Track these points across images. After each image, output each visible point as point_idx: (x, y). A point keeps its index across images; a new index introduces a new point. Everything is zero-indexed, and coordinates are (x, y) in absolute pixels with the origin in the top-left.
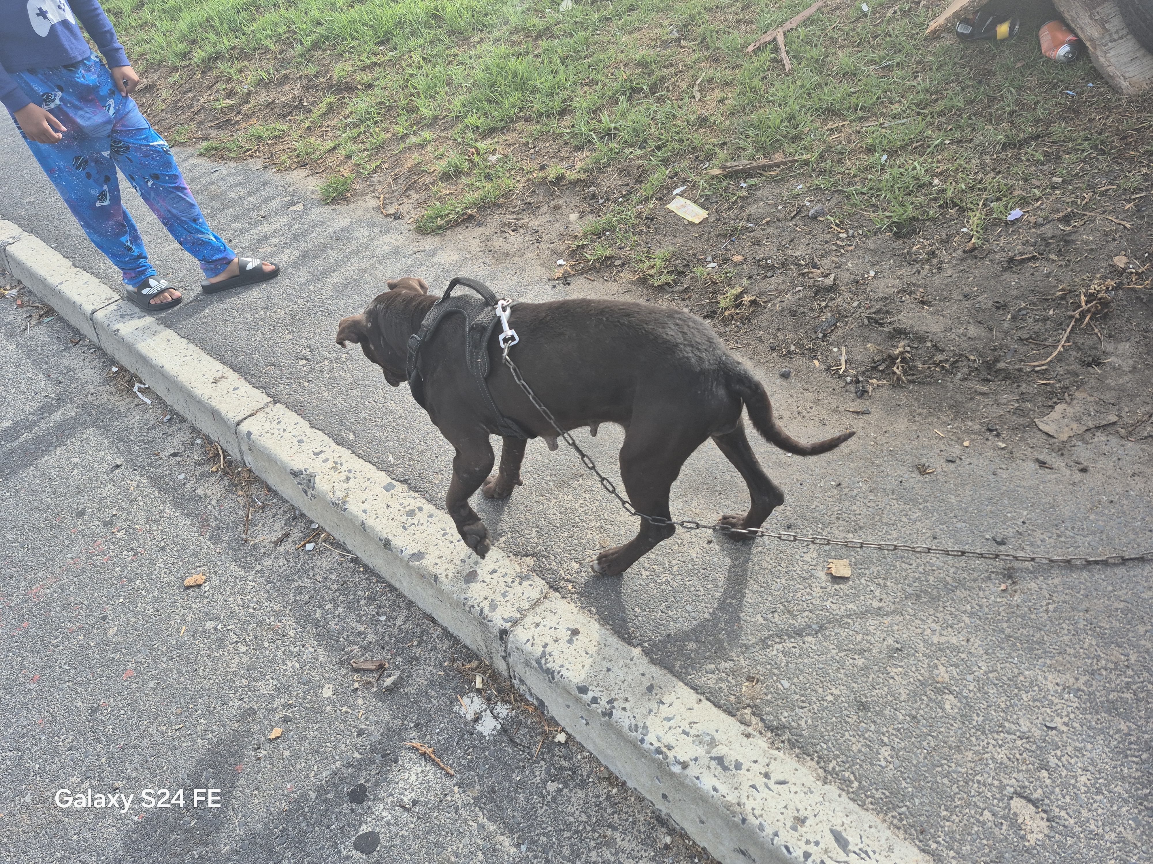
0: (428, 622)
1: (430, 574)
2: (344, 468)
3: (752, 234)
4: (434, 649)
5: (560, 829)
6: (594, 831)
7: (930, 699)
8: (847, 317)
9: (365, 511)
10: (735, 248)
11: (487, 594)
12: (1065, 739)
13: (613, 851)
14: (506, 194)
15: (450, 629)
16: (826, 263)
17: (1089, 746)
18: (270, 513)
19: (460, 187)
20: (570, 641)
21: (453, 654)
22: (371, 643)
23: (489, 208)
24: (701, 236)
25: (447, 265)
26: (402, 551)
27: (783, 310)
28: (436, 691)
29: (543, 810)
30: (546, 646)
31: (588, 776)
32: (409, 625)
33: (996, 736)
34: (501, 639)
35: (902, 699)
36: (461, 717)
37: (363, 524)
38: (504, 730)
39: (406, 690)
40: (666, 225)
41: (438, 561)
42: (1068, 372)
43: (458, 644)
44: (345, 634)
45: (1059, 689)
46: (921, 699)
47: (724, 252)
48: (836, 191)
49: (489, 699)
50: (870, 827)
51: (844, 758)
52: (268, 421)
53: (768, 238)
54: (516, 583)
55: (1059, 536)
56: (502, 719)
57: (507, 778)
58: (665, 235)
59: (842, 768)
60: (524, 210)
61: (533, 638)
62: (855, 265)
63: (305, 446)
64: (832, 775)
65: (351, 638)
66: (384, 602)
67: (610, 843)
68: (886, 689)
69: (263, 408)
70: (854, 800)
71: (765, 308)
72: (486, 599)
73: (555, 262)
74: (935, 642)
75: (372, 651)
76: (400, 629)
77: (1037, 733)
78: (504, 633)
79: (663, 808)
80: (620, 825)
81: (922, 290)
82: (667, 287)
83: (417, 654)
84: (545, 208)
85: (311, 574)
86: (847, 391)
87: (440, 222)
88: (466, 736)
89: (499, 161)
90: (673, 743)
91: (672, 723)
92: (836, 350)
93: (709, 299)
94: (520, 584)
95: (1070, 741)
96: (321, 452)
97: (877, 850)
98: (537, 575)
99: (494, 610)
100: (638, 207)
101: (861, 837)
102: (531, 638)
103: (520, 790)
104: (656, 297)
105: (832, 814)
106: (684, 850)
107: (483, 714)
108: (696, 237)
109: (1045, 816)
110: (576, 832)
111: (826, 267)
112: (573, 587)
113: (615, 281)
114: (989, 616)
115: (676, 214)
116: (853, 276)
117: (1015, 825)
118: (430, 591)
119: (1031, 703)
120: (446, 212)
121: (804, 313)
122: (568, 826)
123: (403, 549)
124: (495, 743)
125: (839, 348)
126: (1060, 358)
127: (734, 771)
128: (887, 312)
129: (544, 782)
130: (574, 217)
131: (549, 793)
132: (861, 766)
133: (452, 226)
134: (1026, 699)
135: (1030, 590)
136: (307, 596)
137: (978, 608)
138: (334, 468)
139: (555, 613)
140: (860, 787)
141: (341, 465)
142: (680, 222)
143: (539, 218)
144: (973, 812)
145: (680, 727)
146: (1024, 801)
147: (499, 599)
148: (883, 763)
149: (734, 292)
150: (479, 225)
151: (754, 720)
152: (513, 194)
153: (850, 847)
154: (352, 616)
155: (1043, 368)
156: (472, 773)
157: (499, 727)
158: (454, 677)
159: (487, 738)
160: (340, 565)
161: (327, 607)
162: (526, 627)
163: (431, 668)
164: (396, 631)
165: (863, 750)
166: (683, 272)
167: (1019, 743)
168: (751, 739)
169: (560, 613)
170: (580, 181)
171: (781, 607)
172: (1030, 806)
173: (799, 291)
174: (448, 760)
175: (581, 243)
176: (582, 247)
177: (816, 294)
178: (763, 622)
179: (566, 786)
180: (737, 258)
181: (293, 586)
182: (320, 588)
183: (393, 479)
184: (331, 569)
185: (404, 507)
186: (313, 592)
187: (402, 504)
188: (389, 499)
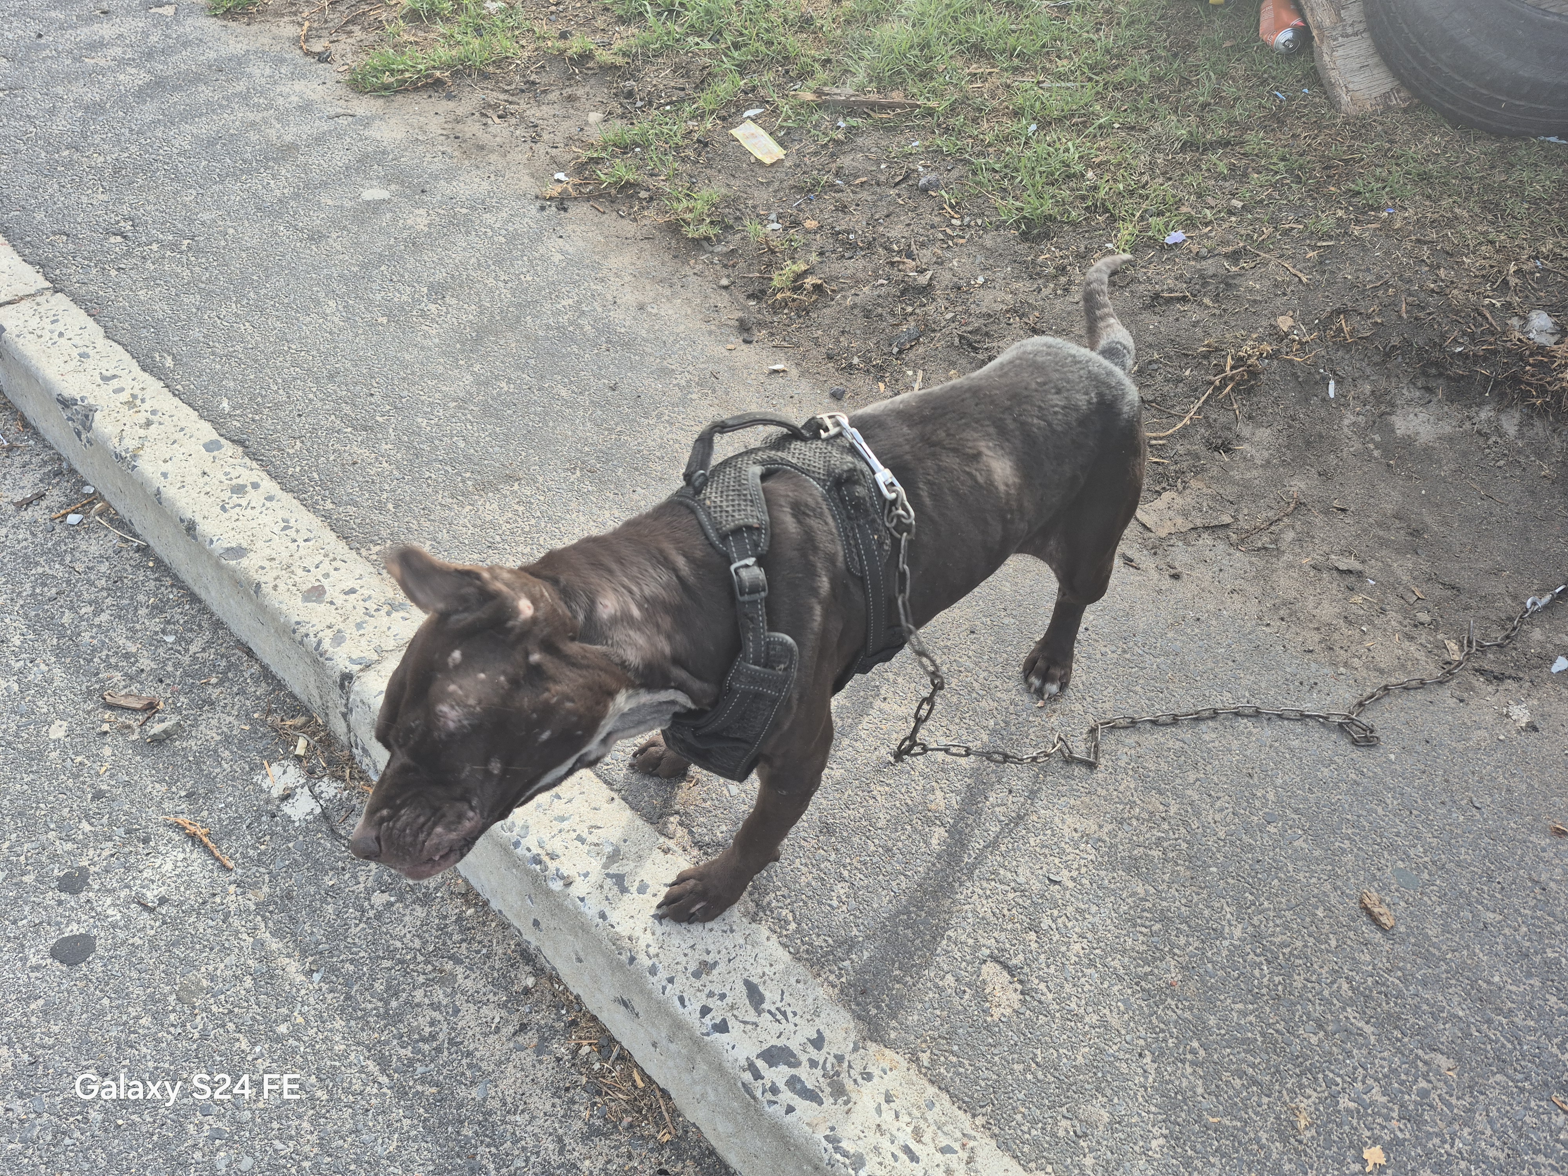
0: (240, 654)
1: (250, 582)
2: (147, 406)
3: (838, 195)
4: (242, 692)
5: (379, 957)
6: (427, 962)
7: (915, 830)
8: (934, 331)
9: (165, 475)
10: (811, 210)
11: (334, 621)
12: (1068, 896)
13: (449, 990)
14: (501, 61)
15: (273, 668)
16: (926, 255)
17: (1094, 909)
18: (18, 460)
19: (432, 36)
21: (270, 703)
22: (142, 670)
23: (470, 75)
24: (768, 184)
25: (385, 144)
26: (212, 541)
27: (854, 306)
28: (232, 752)
29: (358, 929)
31: (436, 889)
32: (210, 654)
33: (985, 884)
34: (342, 686)
35: (879, 825)
36: (262, 791)
37: (158, 492)
38: (325, 816)
39: (185, 744)
40: (724, 156)
41: (266, 564)
42: (1189, 453)
43: (281, 690)
44: (105, 652)
45: (1076, 836)
46: (903, 829)
47: (795, 212)
48: (961, 160)
49: (311, 772)
50: (798, 981)
51: (785, 892)
52: (37, 317)
53: (858, 205)
54: (382, 613)
55: (1124, 651)
56: (326, 801)
57: (315, 881)
58: (719, 171)
59: (780, 904)
60: (523, 91)
62: (962, 265)
63: (89, 364)
64: (764, 912)
65: (113, 661)
66: (177, 617)
67: (445, 979)
68: (862, 810)
69: (33, 295)
70: (785, 946)
71: (832, 300)
72: (329, 627)
73: (552, 175)
74: (940, 760)
75: (141, 683)
76: (194, 658)
77: (1036, 886)
78: (346, 678)
79: (531, 938)
80: (467, 957)
81: (1037, 314)
82: (705, 244)
83: (214, 697)
84: (554, 96)
85: (68, 558)
87: (387, 79)
88: (264, 819)
89: (501, 11)
90: (559, 852)
91: (565, 825)
92: (910, 373)
93: (760, 272)
94: (389, 614)
95: (1073, 899)
96: (114, 377)
97: (799, 1013)
99: (339, 645)
100: (690, 123)
101: (783, 992)
103: (329, 899)
104: (688, 254)
105: (752, 961)
106: (549, 997)
107: (298, 790)
108: (762, 183)
109: (1019, 987)
110: (401, 962)
111: (925, 260)
113: (635, 220)
114: (1014, 737)
115: (741, 145)
116: (955, 279)
117: (981, 995)
118: (249, 607)
119: (1038, 849)
120: (401, 67)
121: (881, 315)
122: (391, 953)
123: (215, 539)
124: (307, 831)
125: (915, 372)
126: (1184, 434)
127: (635, 895)
128: (987, 334)
129: (369, 892)
130: (595, 117)
131: (372, 907)
132: (805, 903)
133: (407, 90)
134: (1033, 844)
135: (1073, 711)
136: (54, 590)
137: (1003, 725)
138: (131, 404)
140: (797, 931)
141: (143, 401)
142: (744, 158)
143: (544, 107)
144: (932, 975)
145: (574, 831)
146: (998, 967)
148: (835, 903)
149: (795, 268)
150: (450, 97)
151: (680, 832)
152: (510, 64)
153: (765, 1006)
154: (121, 629)
155: (1161, 442)
156: (262, 870)
157: (318, 810)
158: (264, 735)
159: (297, 824)
160: (118, 552)
161: (83, 611)
162: (382, 673)
163: (231, 719)
164: (186, 660)
165: (813, 883)
166: (732, 227)
167: (1011, 896)
168: (669, 856)
170: (614, 67)
172: (1005, 973)
173: (882, 285)
174: (228, 848)
175: (595, 155)
176: (597, 161)
177: (903, 293)
179: (401, 899)
180: (811, 224)
181: (33, 572)
182: (77, 581)
183: (222, 435)
184: (102, 557)
185: (231, 479)
186: (64, 585)
187: (226, 474)
188: (209, 463)
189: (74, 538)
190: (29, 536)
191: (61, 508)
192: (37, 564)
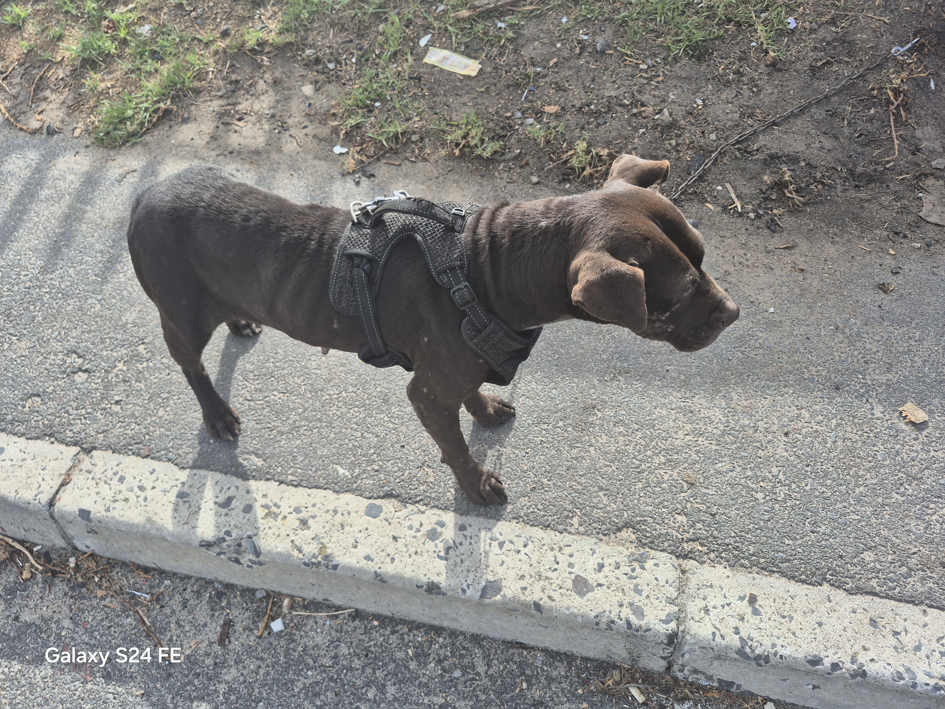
1: (526, 605)
2: (286, 509)
3: (548, 80)
4: (550, 680)
8: (712, 152)
9: (368, 558)
10: (540, 98)
11: (618, 598)
15: (552, 648)
16: (650, 99)
20: (756, 612)
21: (578, 675)
23: (186, 96)
24: (488, 90)
26: (463, 591)
30: (737, 631)
32: (497, 666)
34: (670, 644)
40: (438, 83)
43: (574, 660)
47: (529, 105)
48: (607, 20)
52: (101, 484)
53: (567, 81)
54: (638, 570)
61: (716, 628)
62: (678, 96)
63: (196, 500)
69: (75, 466)
72: (621, 605)
73: (332, 151)
78: (673, 637)
81: (758, 111)
82: (496, 157)
85: (310, 661)
86: (759, 228)
87: (129, 127)
92: (720, 188)
94: (643, 568)
96: (230, 499)
98: (652, 548)
99: (642, 615)
102: (714, 630)
104: (490, 170)
108: (483, 92)
111: (654, 103)
112: (702, 545)
113: (424, 160)
115: (441, 69)
116: (683, 108)
118: (528, 621)
123: (463, 587)
125: (722, 186)
130: (308, 90)
133: (149, 129)
136: (330, 694)
139: (711, 586)
141: (277, 506)
147: (637, 599)
150: (186, 120)
154: (414, 690)
158: (602, 702)
160: (340, 630)
161: (370, 695)
162: (697, 619)
164: (486, 682)
169: (716, 583)
170: (287, 44)
171: (904, 476)
173: (644, 133)
178: (903, 499)
180: (551, 109)
181: (296, 690)
182: (339, 675)
183: (370, 498)
184: (333, 642)
185: (418, 531)
186: (333, 684)
187: (410, 528)
188: (388, 528)
189: (293, 641)
190: (258, 663)
191: (254, 622)
192: (292, 682)
